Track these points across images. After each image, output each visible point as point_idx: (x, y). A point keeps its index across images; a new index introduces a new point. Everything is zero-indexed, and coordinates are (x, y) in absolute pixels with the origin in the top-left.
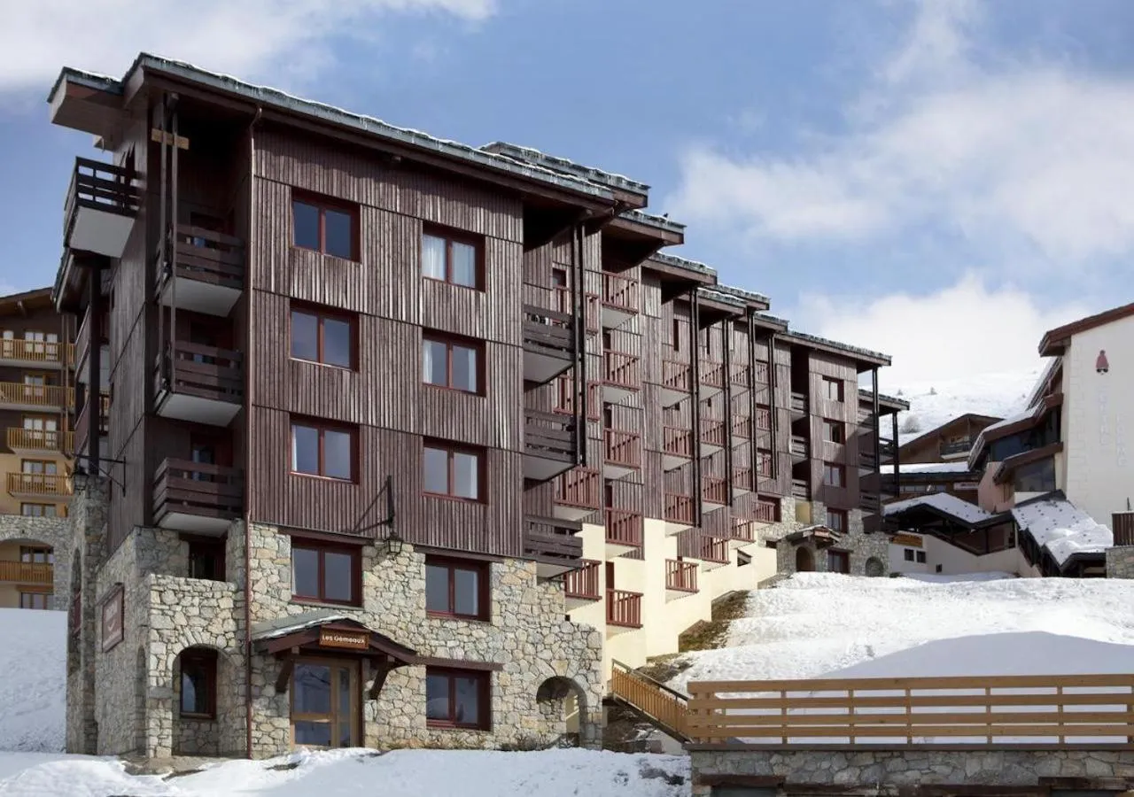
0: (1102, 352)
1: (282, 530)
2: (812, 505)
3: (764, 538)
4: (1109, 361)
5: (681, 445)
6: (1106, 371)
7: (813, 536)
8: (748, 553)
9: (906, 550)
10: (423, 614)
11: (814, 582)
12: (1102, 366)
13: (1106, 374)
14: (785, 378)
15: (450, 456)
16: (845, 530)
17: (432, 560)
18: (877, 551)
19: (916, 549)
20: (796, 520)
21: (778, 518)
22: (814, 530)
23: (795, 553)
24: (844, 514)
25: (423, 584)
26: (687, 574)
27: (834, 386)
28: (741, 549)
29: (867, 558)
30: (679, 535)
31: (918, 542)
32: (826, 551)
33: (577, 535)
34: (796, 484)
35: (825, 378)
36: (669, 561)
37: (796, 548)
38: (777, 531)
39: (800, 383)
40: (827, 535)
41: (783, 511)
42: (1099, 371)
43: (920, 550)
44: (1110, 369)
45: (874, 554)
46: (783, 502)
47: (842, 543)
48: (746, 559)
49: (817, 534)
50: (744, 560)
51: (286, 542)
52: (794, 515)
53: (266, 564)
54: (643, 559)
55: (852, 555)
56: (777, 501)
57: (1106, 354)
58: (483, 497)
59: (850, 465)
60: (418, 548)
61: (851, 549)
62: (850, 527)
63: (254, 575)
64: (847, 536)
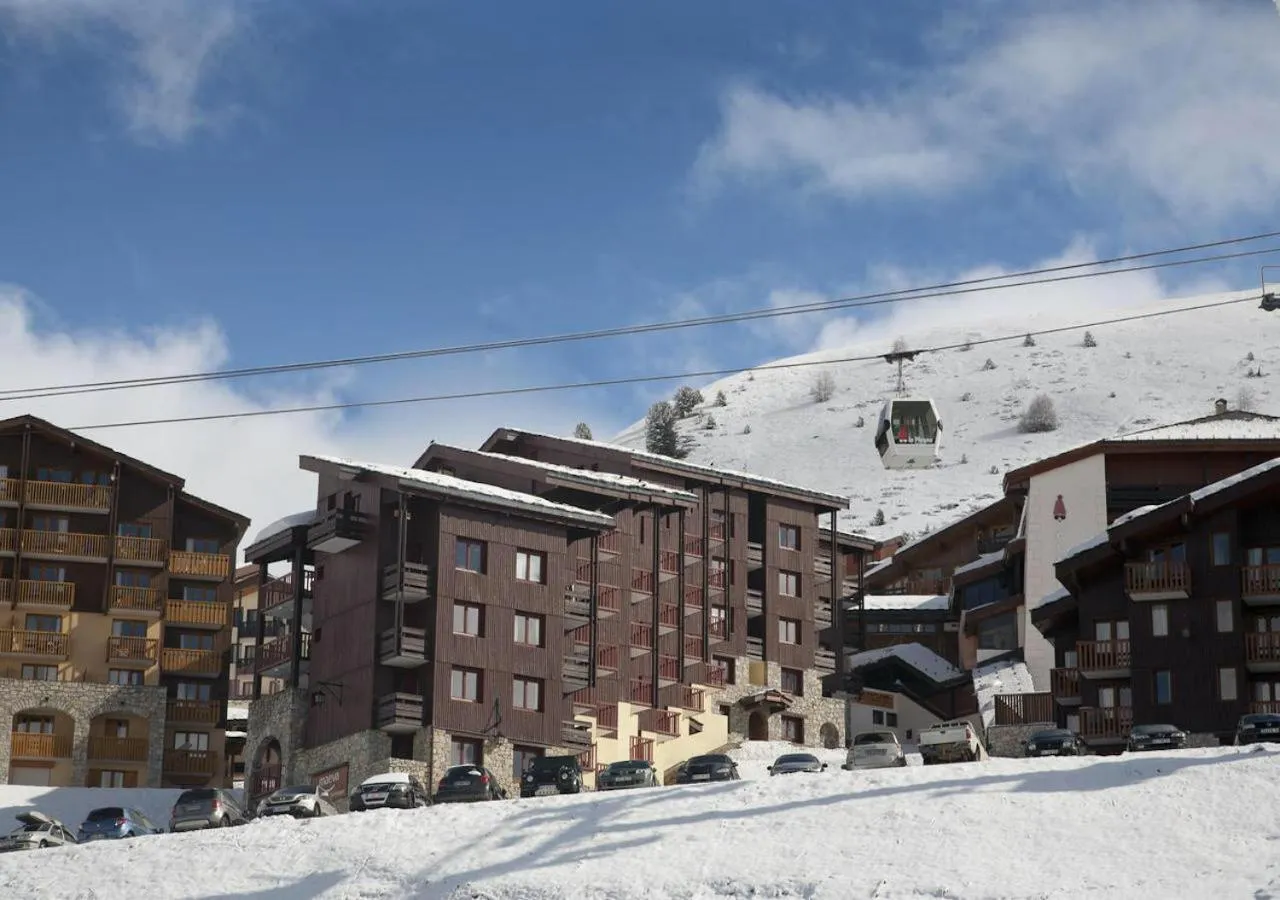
0: (1060, 497)
1: (448, 731)
2: (766, 665)
3: (718, 702)
4: (1067, 507)
5: (644, 636)
6: (1063, 518)
7: (765, 700)
8: (700, 721)
9: (874, 712)
10: (511, 779)
11: (760, 752)
12: (1060, 512)
13: (1063, 521)
14: (742, 527)
15: (525, 684)
16: (799, 692)
17: (517, 748)
18: (832, 715)
19: (885, 711)
20: (750, 682)
21: (731, 680)
22: (766, 694)
23: (748, 718)
24: (799, 675)
25: (511, 762)
26: (646, 747)
27: (792, 533)
28: (694, 717)
29: (822, 724)
30: (640, 714)
31: (888, 702)
32: (780, 716)
33: (588, 730)
34: (752, 643)
35: (782, 524)
36: (632, 737)
37: (749, 714)
38: (731, 695)
39: (757, 533)
40: (778, 699)
41: (737, 673)
42: (1056, 518)
43: (891, 711)
44: (1067, 516)
45: (829, 720)
46: (737, 663)
47: (797, 707)
48: (698, 728)
49: (769, 698)
50: (695, 728)
51: (449, 738)
52: (748, 676)
53: (440, 751)
54: (616, 738)
55: (806, 721)
56: (731, 663)
57: (1063, 500)
58: (541, 708)
59: (806, 621)
60: (510, 741)
61: (804, 713)
62: (805, 689)
63: (435, 757)
64: (801, 699)
